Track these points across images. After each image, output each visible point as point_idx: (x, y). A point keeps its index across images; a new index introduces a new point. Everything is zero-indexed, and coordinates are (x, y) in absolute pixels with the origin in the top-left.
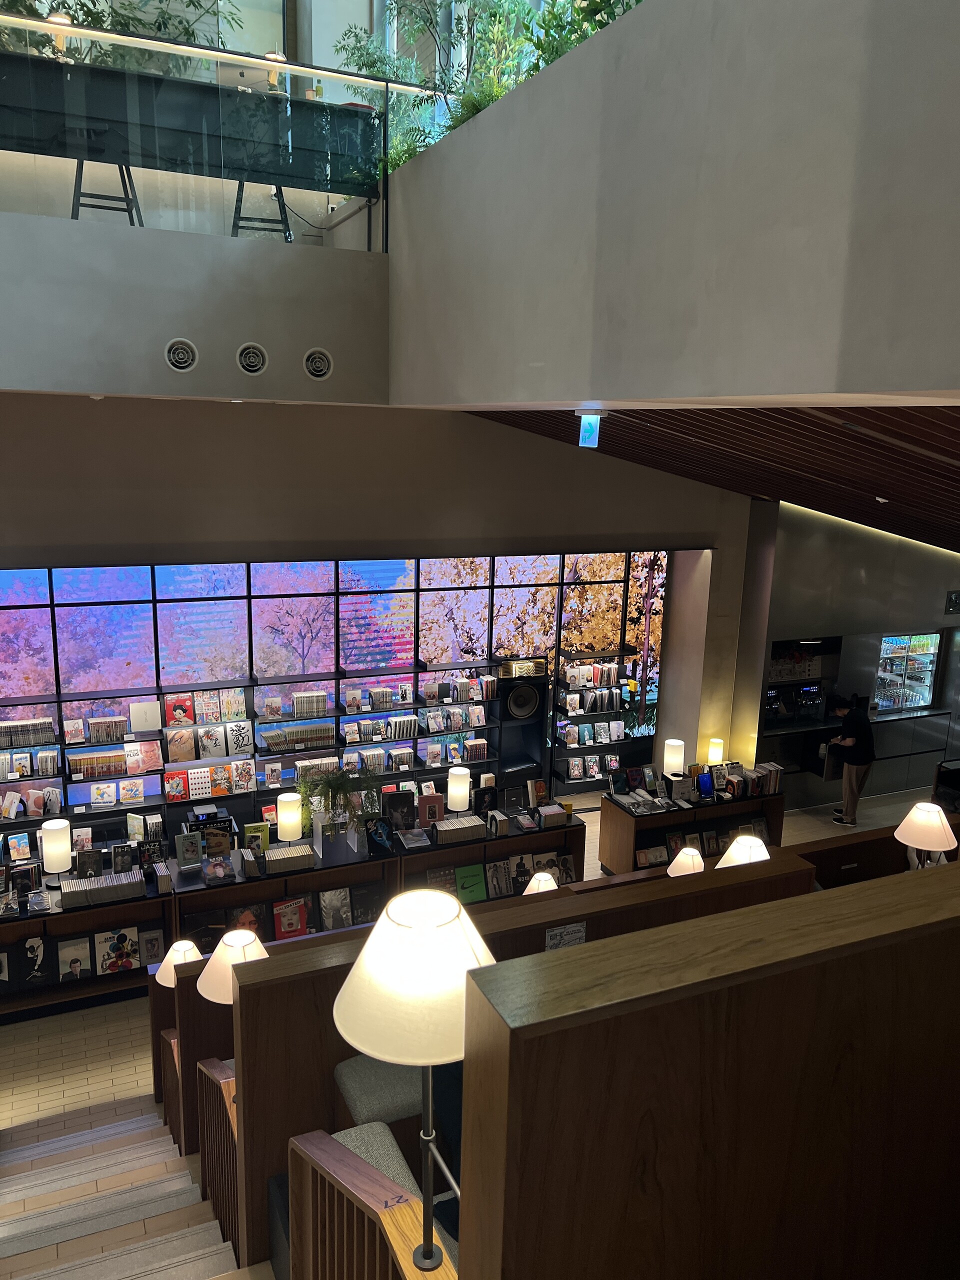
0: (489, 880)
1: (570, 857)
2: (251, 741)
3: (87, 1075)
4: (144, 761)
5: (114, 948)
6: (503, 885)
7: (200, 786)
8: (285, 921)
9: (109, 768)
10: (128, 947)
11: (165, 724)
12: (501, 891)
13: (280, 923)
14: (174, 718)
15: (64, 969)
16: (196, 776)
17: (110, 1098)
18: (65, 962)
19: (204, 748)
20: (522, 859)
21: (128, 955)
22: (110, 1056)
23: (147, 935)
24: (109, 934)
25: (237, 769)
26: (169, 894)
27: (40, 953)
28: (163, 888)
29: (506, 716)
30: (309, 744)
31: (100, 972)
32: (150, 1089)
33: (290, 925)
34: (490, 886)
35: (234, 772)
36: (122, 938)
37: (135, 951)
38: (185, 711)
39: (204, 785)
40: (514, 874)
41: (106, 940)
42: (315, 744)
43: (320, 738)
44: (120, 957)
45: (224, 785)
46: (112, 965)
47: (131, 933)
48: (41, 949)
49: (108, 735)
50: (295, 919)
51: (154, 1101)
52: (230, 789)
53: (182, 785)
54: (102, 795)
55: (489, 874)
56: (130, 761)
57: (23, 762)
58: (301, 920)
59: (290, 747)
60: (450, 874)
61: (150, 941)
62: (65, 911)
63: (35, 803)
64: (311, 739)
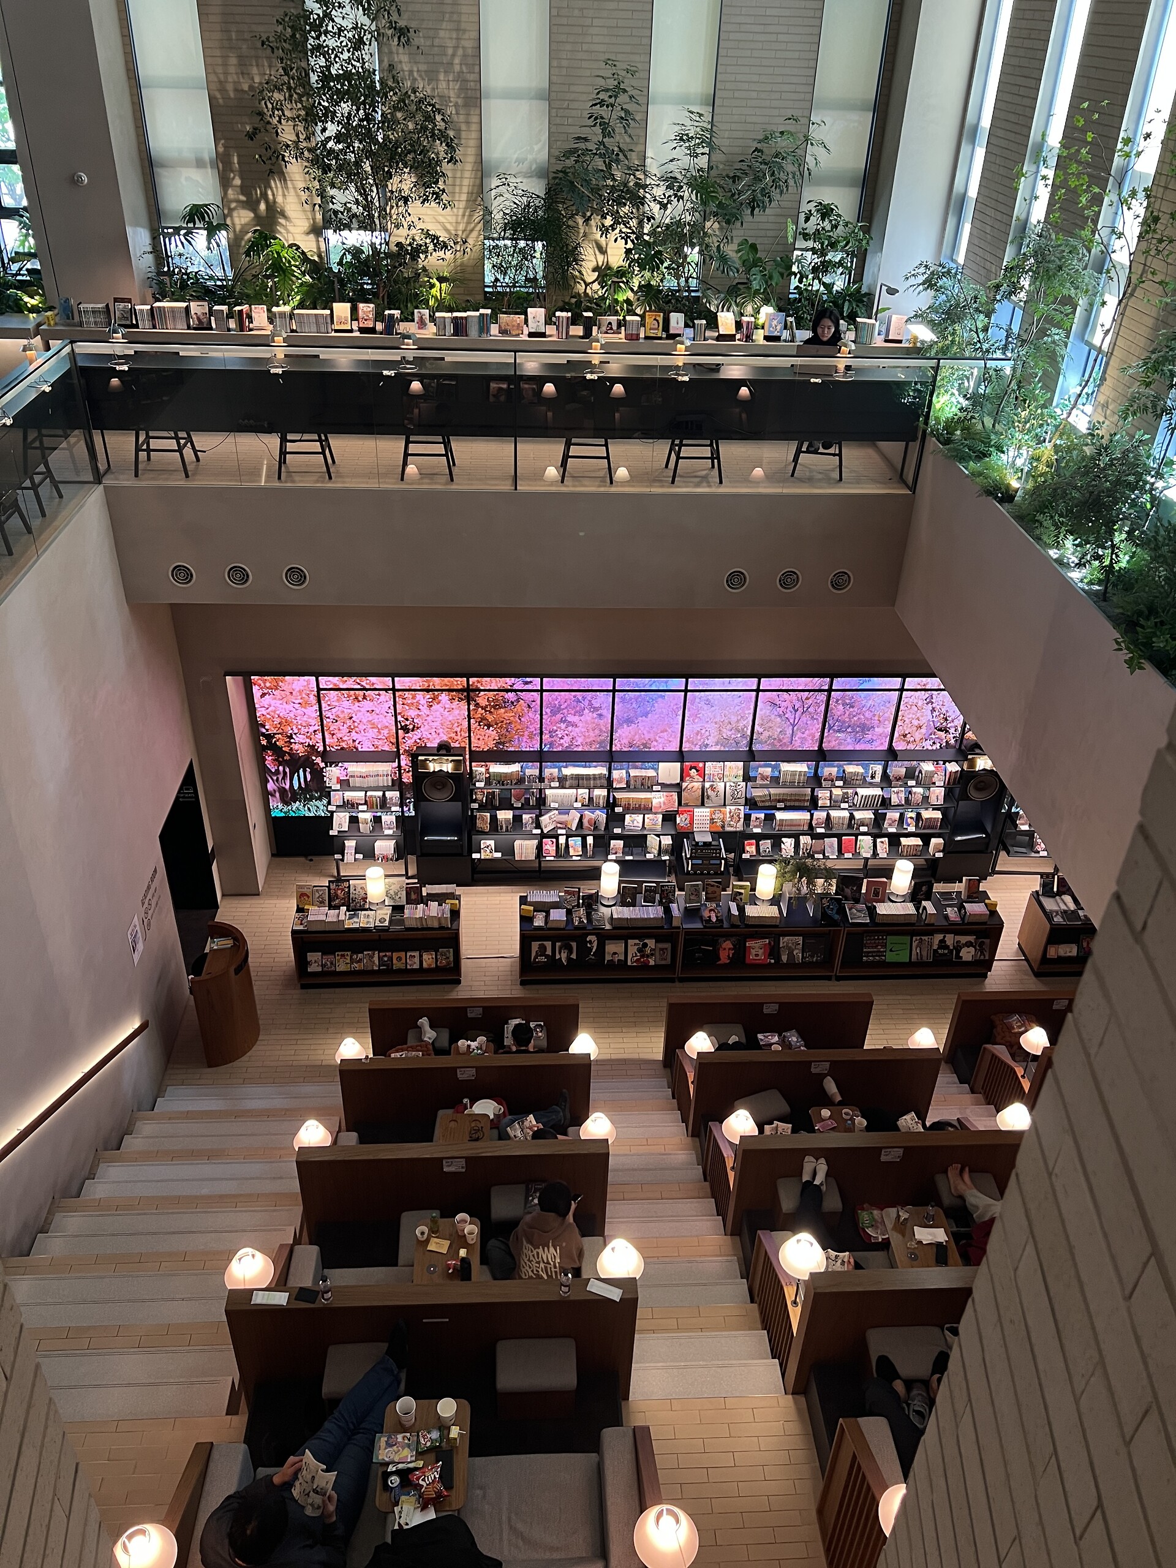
0: (914, 949)
1: (987, 941)
2: (744, 795)
3: (621, 1035)
4: (664, 803)
5: (639, 950)
6: (924, 954)
7: (702, 822)
8: (753, 952)
9: (640, 805)
10: (648, 951)
11: (682, 779)
12: (921, 958)
13: (750, 953)
14: (689, 775)
15: (608, 958)
16: (700, 814)
17: (636, 1056)
18: (609, 953)
19: (708, 797)
20: (945, 937)
21: (648, 956)
22: (635, 1024)
23: (660, 945)
24: (637, 941)
25: (730, 813)
26: (679, 928)
27: (595, 945)
28: (675, 923)
29: (964, 796)
30: (788, 804)
31: (629, 963)
32: (660, 1057)
33: (757, 955)
34: (914, 952)
35: (728, 815)
36: (645, 945)
37: (652, 955)
38: (697, 771)
39: (704, 822)
40: (935, 947)
41: (635, 944)
42: (792, 804)
43: (795, 800)
44: (642, 956)
45: (719, 824)
46: (637, 960)
47: (651, 943)
48: (596, 942)
49: (642, 784)
50: (761, 952)
51: (662, 1066)
52: (723, 827)
53: (688, 819)
54: (633, 822)
55: (914, 944)
56: (655, 802)
57: (584, 796)
58: (764, 953)
59: (773, 804)
60: (883, 939)
61: (661, 949)
62: (614, 928)
63: (589, 822)
64: (790, 800)
